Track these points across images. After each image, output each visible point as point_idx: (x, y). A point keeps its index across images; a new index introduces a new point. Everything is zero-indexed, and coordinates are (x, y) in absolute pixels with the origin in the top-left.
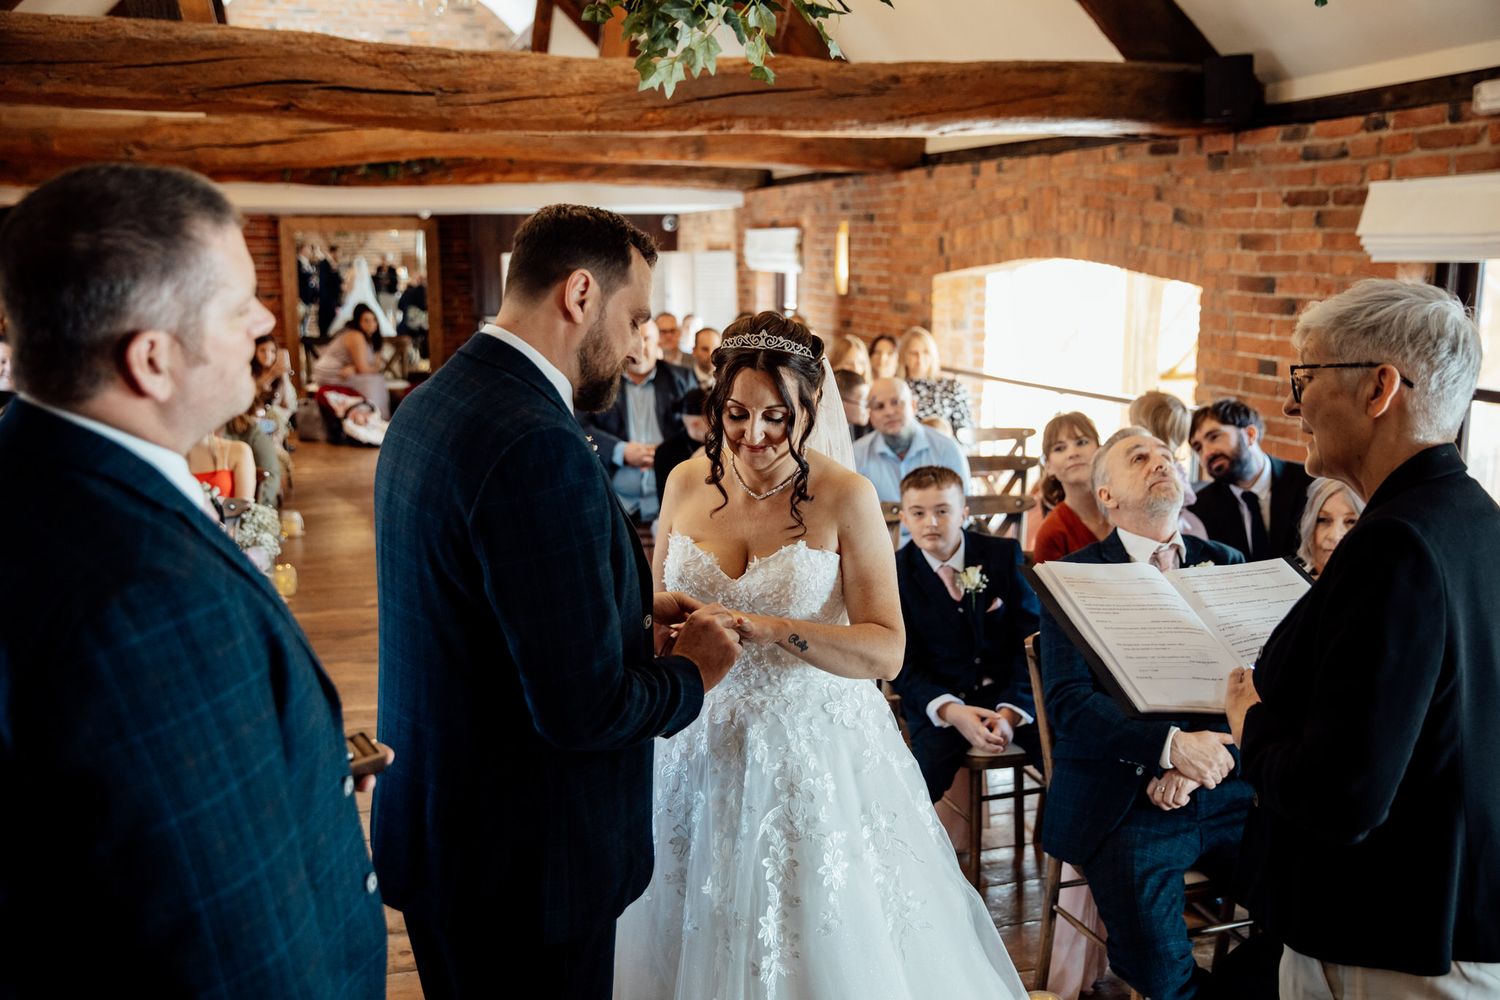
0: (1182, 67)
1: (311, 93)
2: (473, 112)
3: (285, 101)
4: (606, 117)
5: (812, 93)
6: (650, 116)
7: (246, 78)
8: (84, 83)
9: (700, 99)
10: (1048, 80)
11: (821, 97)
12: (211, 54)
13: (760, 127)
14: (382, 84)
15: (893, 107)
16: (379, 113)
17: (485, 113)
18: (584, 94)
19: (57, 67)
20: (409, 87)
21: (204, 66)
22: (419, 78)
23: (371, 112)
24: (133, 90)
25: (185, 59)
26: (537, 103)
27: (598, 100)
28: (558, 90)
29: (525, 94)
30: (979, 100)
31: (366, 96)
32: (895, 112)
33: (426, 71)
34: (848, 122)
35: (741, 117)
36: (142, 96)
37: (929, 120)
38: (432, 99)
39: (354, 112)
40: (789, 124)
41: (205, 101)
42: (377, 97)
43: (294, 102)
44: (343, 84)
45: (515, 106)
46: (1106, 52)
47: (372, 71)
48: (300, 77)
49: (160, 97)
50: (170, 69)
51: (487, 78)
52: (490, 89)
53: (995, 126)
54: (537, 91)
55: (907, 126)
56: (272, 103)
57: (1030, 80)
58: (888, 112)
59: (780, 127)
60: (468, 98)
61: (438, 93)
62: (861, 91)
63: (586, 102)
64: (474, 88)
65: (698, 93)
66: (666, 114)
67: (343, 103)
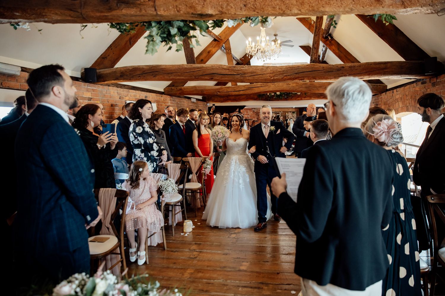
1: (216, 76)
2: (247, 78)
3: (211, 78)
4: (275, 78)
5: (322, 71)
6: (285, 77)
7: (205, 74)
8: (177, 76)
10: (382, 66)
11: (325, 72)
12: (199, 70)
13: (311, 79)
14: (230, 73)
15: (342, 73)
16: (229, 79)
19: (173, 74)
20: (235, 74)
21: (197, 72)
22: (237, 72)
23: (227, 79)
24: (185, 77)
25: (194, 71)
26: (261, 76)
27: (274, 74)
28: (265, 73)
29: (258, 74)
30: (364, 71)
31: (226, 76)
33: (238, 70)
34: (331, 77)
35: (306, 77)
38: (239, 76)
39: (224, 79)
40: (317, 78)
41: (197, 78)
42: (228, 76)
43: (213, 77)
44: (222, 74)
45: (256, 76)
46: (401, 59)
47: (228, 71)
48: (214, 73)
49: (189, 78)
50: (191, 73)
51: (250, 71)
52: (251, 73)
53: (369, 77)
54: (261, 73)
56: (209, 78)
57: (377, 66)
58: (341, 75)
60: (246, 75)
61: (241, 74)
62: (334, 70)
63: (271, 75)
64: (248, 73)
65: (296, 72)
66: (289, 77)
67: (222, 77)
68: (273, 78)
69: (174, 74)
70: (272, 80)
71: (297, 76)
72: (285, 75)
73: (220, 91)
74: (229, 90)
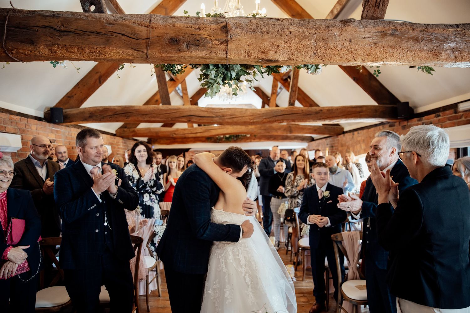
0: (392, 106)
1: (194, 118)
2: (227, 120)
3: (189, 120)
4: (255, 121)
6: (265, 120)
7: (182, 115)
8: (152, 118)
9: (276, 116)
10: (358, 110)
11: (303, 115)
12: (175, 111)
13: (290, 122)
14: (208, 115)
15: (321, 116)
16: (207, 121)
17: (229, 121)
18: (250, 116)
19: (148, 115)
20: (214, 116)
21: (174, 114)
22: (216, 114)
24: (161, 118)
25: (171, 112)
26: (240, 118)
27: (253, 117)
28: (244, 115)
29: (238, 116)
30: (342, 115)
31: (205, 118)
32: (321, 118)
33: (217, 112)
34: (310, 120)
35: (285, 120)
36: (162, 120)
37: (330, 119)
39: (203, 121)
40: (296, 121)
42: (207, 118)
43: (191, 120)
44: (200, 116)
45: (235, 119)
46: (374, 103)
47: (206, 113)
48: (192, 115)
50: (168, 114)
51: (229, 113)
52: (231, 115)
53: (346, 120)
55: (324, 121)
56: (186, 120)
57: (354, 110)
58: (319, 118)
59: (294, 122)
60: (225, 118)
61: (219, 117)
62: (313, 113)
63: (251, 118)
64: (227, 115)
65: (276, 115)
66: (268, 120)
67: (200, 120)
68: (252, 121)
69: (150, 115)
70: (252, 123)
71: (277, 118)
72: (264, 117)
73: (176, 133)
74: (186, 132)
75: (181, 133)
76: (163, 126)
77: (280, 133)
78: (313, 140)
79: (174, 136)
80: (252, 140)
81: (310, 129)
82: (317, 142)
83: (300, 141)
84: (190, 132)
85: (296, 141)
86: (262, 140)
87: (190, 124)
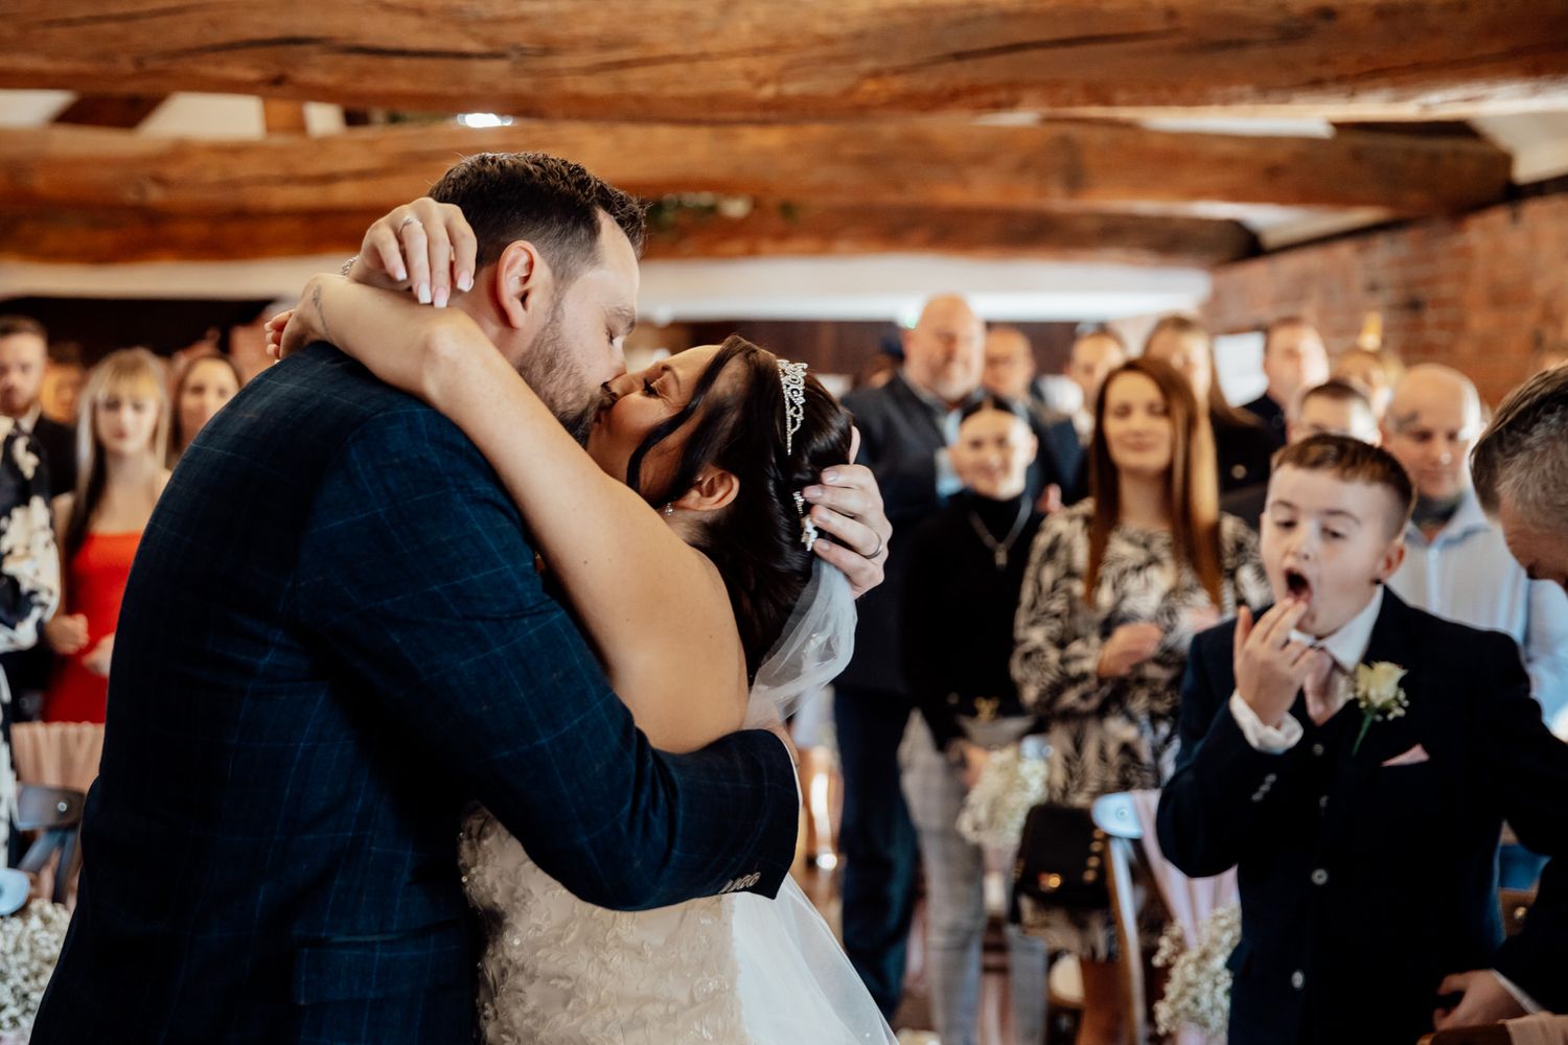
1: (315, 59)
2: (570, 85)
3: (275, 71)
4: (792, 89)
5: (1164, 41)
6: (870, 86)
7: (221, 37)
9: (959, 56)
11: (1182, 50)
13: (1070, 103)
14: (427, 42)
15: (1323, 61)
17: (593, 86)
18: (756, 52)
20: (470, 46)
21: (160, 21)
22: (487, 31)
23: (407, 86)
24: (52, 57)
25: (128, 9)
26: (678, 69)
27: (779, 61)
28: (712, 46)
29: (659, 52)
30: (1498, 46)
31: (399, 62)
32: (1326, 72)
33: (499, 21)
34: (1234, 90)
35: (1031, 85)
36: (66, 66)
37: (1395, 84)
38: (504, 63)
39: (381, 87)
40: (1122, 96)
41: (153, 73)
42: (416, 63)
43: (288, 72)
44: (365, 42)
45: (639, 74)
47: (412, 22)
48: (300, 35)
50: (112, 28)
51: (594, 30)
52: (603, 44)
53: (1535, 92)
54: (676, 49)
55: (1352, 94)
56: (252, 75)
59: (1107, 101)
60: (562, 62)
61: (515, 56)
63: (761, 65)
64: (573, 45)
65: (958, 46)
66: (899, 84)
67: (362, 73)
68: (768, 91)
70: (766, 106)
71: (965, 73)
72: (868, 65)
73: (174, 172)
74: (246, 168)
75: (212, 175)
76: (67, 117)
77: (984, 190)
78: (1247, 246)
79: (155, 195)
80: (766, 245)
81: (1227, 162)
82: (1290, 265)
83: (1146, 257)
84: (276, 172)
85: (1115, 253)
86: (842, 245)
87: (282, 109)
